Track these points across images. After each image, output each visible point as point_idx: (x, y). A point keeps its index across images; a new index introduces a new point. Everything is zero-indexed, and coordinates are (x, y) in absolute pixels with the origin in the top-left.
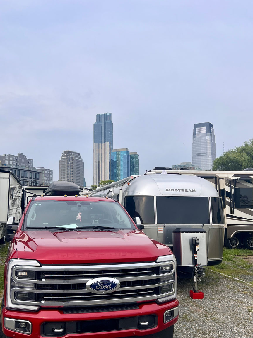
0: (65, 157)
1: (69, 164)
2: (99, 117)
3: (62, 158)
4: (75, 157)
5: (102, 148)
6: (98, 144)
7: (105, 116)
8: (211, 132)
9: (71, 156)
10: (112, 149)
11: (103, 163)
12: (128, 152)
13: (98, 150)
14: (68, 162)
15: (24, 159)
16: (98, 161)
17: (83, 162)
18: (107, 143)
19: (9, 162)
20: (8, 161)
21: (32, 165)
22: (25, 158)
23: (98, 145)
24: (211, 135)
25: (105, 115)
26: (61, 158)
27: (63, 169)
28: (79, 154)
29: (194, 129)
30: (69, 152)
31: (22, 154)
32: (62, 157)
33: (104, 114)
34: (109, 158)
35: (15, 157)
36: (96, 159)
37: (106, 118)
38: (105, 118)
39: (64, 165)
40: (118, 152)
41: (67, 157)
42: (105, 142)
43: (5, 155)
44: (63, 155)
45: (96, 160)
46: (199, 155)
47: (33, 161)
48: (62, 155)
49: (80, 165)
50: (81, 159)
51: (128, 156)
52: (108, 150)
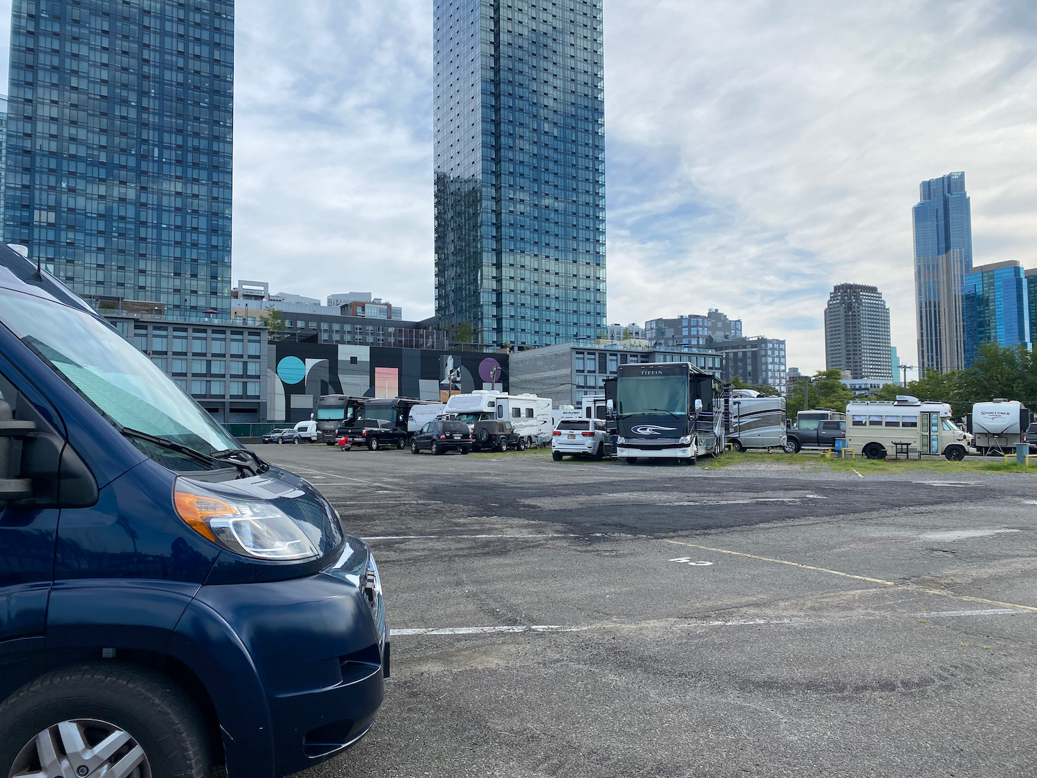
0: (838, 301)
1: (850, 318)
2: (927, 188)
3: (831, 303)
4: (865, 299)
5: (940, 266)
6: (928, 258)
7: (946, 184)
9: (854, 296)
10: (969, 265)
11: (944, 307)
12: (1017, 269)
13: (929, 273)
14: (846, 312)
15: (721, 321)
16: (930, 302)
17: (888, 309)
18: (955, 253)
20: (687, 329)
21: (740, 332)
22: (723, 318)
23: (929, 262)
25: (946, 180)
26: (829, 305)
28: (875, 289)
30: (850, 287)
31: (717, 310)
32: (830, 301)
33: (943, 179)
34: (960, 292)
35: (703, 318)
36: (923, 296)
37: (949, 186)
38: (946, 187)
39: (837, 321)
40: (988, 272)
41: (844, 300)
42: (947, 249)
43: (682, 317)
44: (832, 295)
45: (923, 300)
47: (741, 322)
48: (831, 297)
49: (879, 315)
50: (881, 301)
51: (1019, 282)
52: (957, 270)
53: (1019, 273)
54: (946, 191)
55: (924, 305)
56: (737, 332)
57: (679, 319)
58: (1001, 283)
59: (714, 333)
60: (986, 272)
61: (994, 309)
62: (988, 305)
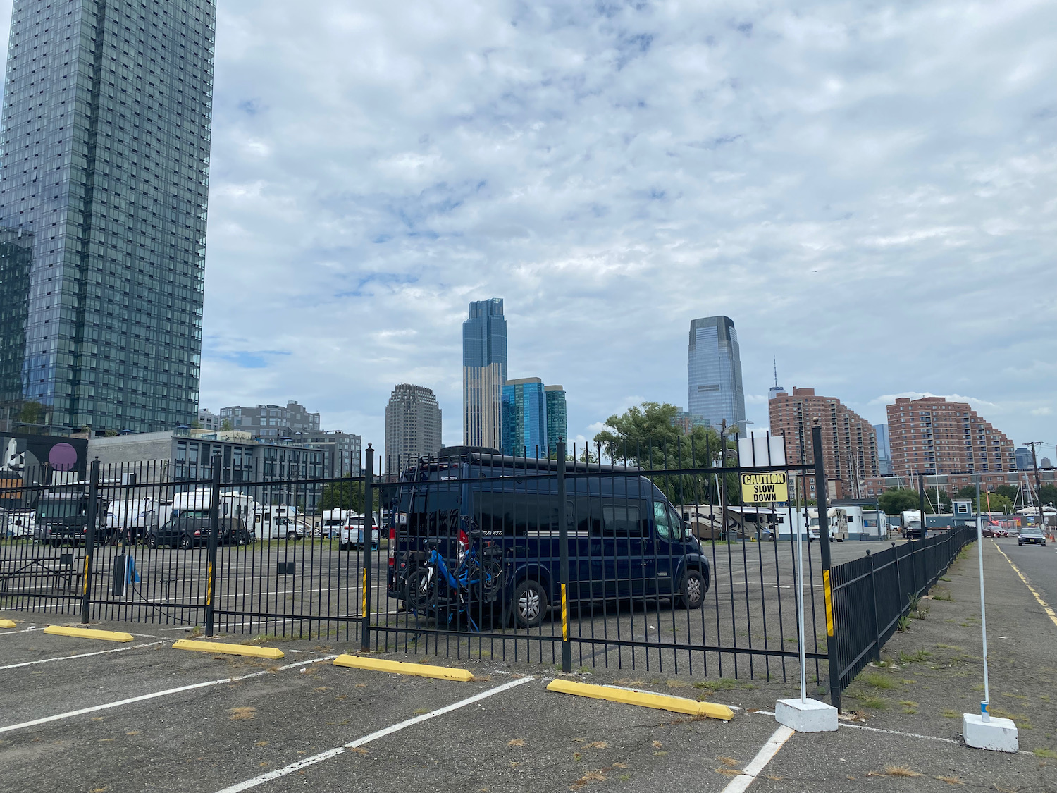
0: (398, 400)
1: (408, 416)
2: (475, 307)
3: (392, 401)
4: (422, 400)
5: (483, 376)
6: (474, 369)
7: (489, 306)
8: (729, 338)
9: (413, 396)
10: (505, 378)
11: (485, 413)
12: (540, 385)
13: (474, 382)
14: (405, 410)
15: (299, 413)
16: (474, 407)
17: (441, 410)
18: (495, 366)
19: (268, 422)
20: (265, 419)
21: (317, 425)
22: (302, 411)
23: (474, 371)
24: (729, 345)
25: (489, 303)
26: (390, 402)
27: (393, 425)
28: (430, 391)
29: (690, 332)
30: (409, 387)
31: (296, 402)
32: (392, 399)
33: (487, 301)
34: (497, 399)
35: (282, 409)
36: (469, 401)
37: (491, 308)
38: (489, 310)
39: (397, 418)
40: (519, 385)
41: (404, 399)
42: (489, 363)
43: (260, 406)
45: (469, 404)
46: (703, 389)
47: (319, 416)
48: (392, 396)
49: (433, 415)
50: (435, 402)
51: (541, 395)
52: (496, 381)
53: (541, 388)
54: (489, 313)
55: (469, 408)
56: (315, 425)
57: (257, 408)
58: (528, 395)
59: (292, 425)
60: (517, 385)
61: (522, 418)
62: (518, 413)
